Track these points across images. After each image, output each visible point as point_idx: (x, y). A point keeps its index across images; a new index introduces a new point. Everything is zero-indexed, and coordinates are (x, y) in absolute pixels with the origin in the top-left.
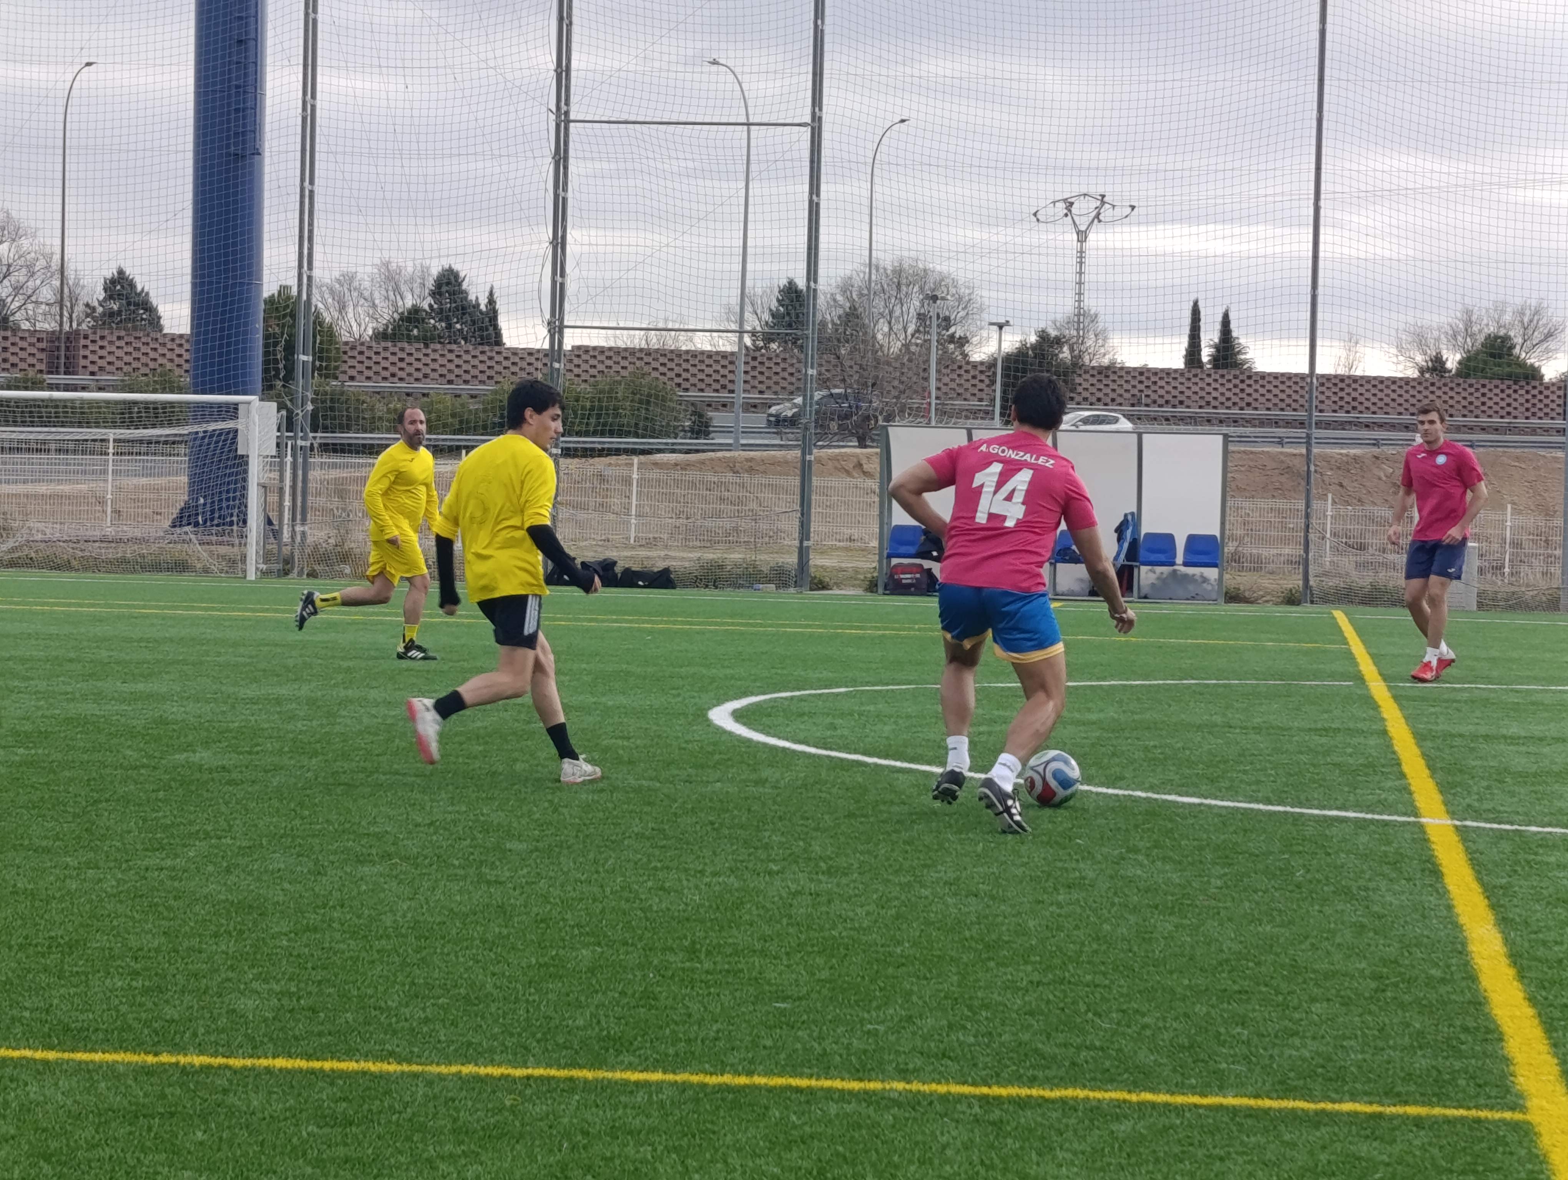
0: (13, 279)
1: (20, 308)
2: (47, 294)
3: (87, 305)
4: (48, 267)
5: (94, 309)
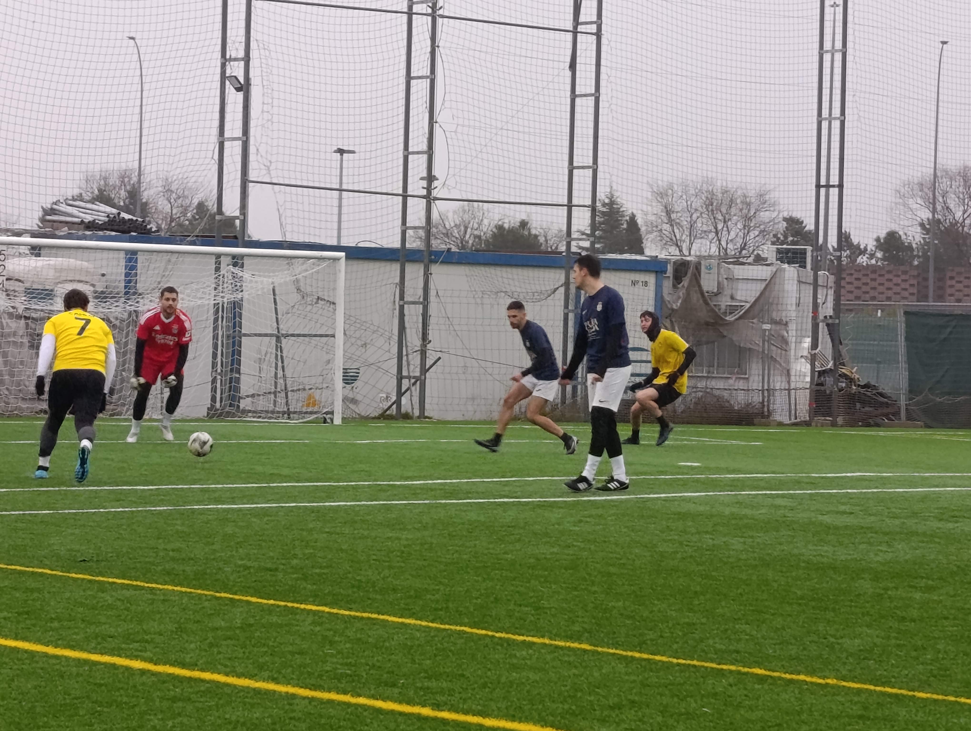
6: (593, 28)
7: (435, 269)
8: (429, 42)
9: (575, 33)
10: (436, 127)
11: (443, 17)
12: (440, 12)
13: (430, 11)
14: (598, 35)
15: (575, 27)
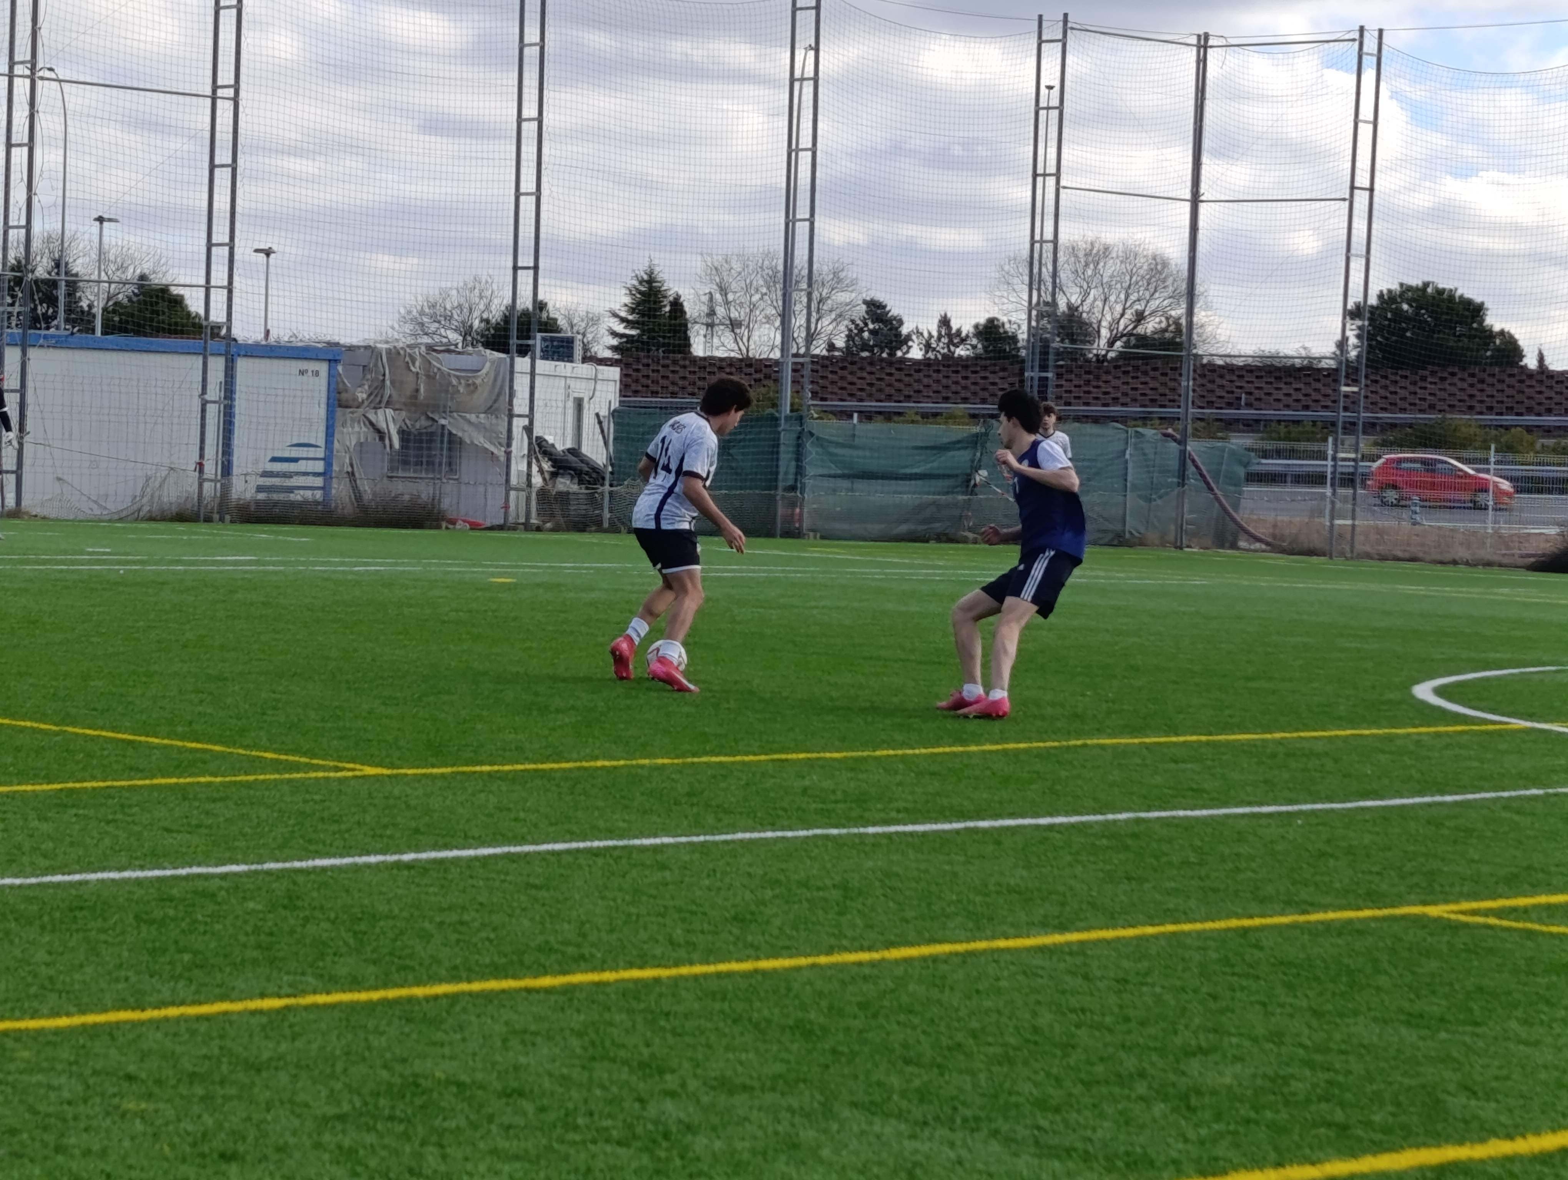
6: (230, 92)
7: (32, 353)
8: (27, 108)
9: (214, 99)
10: (35, 199)
11: (42, 78)
12: (41, 74)
13: (28, 72)
14: (236, 100)
15: (214, 91)
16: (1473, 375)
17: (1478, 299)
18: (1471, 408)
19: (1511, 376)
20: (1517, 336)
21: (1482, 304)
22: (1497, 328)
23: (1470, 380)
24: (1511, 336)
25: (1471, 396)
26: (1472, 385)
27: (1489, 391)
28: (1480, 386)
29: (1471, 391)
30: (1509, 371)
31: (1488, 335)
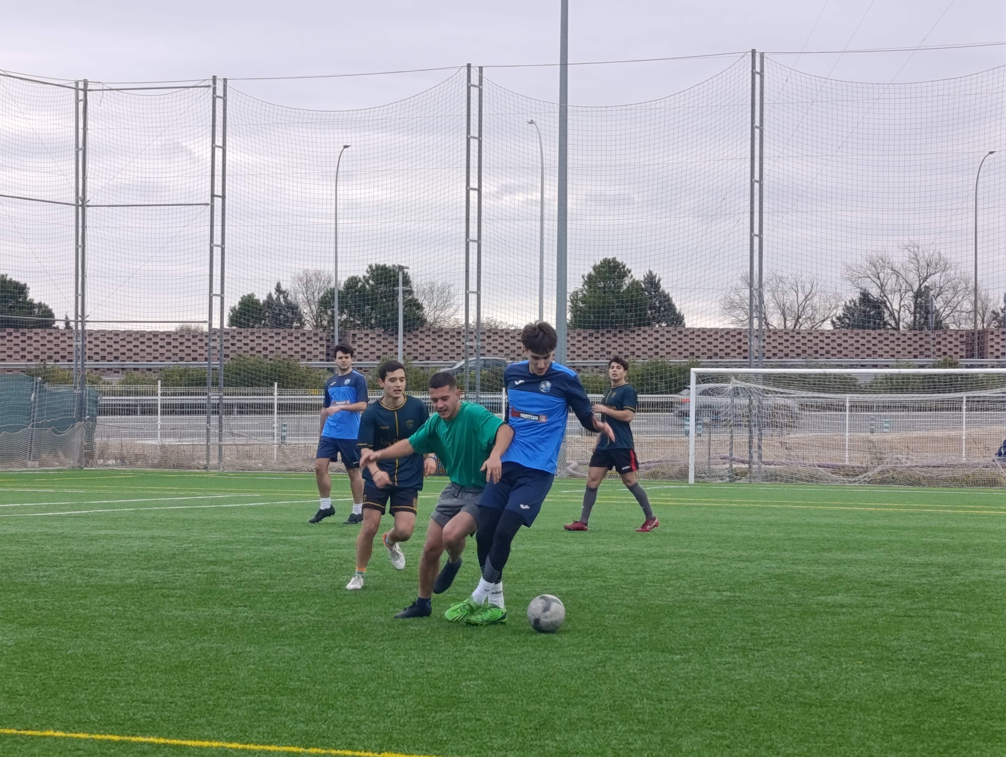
0: (944, 296)
1: (948, 315)
2: (967, 305)
3: (993, 312)
4: (967, 288)
5: (997, 315)
16: (23, 334)
17: (22, 281)
18: (23, 357)
19: (51, 334)
20: (50, 307)
21: (25, 285)
22: (36, 302)
23: (22, 338)
24: (46, 307)
25: (23, 349)
26: (23, 341)
27: (35, 345)
28: (28, 342)
29: (23, 345)
30: (48, 331)
31: (31, 306)
